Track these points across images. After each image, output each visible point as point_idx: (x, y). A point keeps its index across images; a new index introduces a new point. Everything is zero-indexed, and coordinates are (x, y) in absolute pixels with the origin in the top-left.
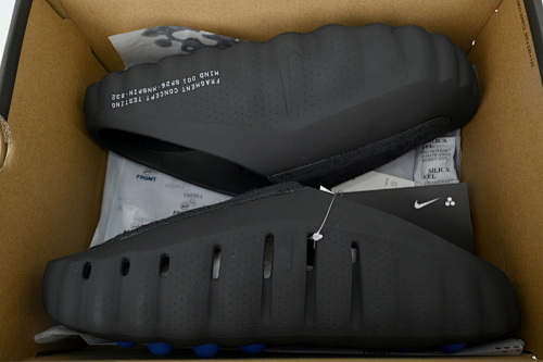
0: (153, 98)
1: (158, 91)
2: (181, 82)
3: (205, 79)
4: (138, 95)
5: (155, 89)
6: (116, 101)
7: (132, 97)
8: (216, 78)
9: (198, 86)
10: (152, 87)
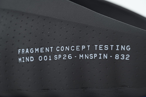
0: (83, 47)
1: (77, 53)
2: (53, 58)
3: (29, 55)
4: (98, 52)
5: (81, 56)
6: (125, 52)
7: (104, 52)
8: (21, 55)
9: (37, 50)
10: (84, 60)
